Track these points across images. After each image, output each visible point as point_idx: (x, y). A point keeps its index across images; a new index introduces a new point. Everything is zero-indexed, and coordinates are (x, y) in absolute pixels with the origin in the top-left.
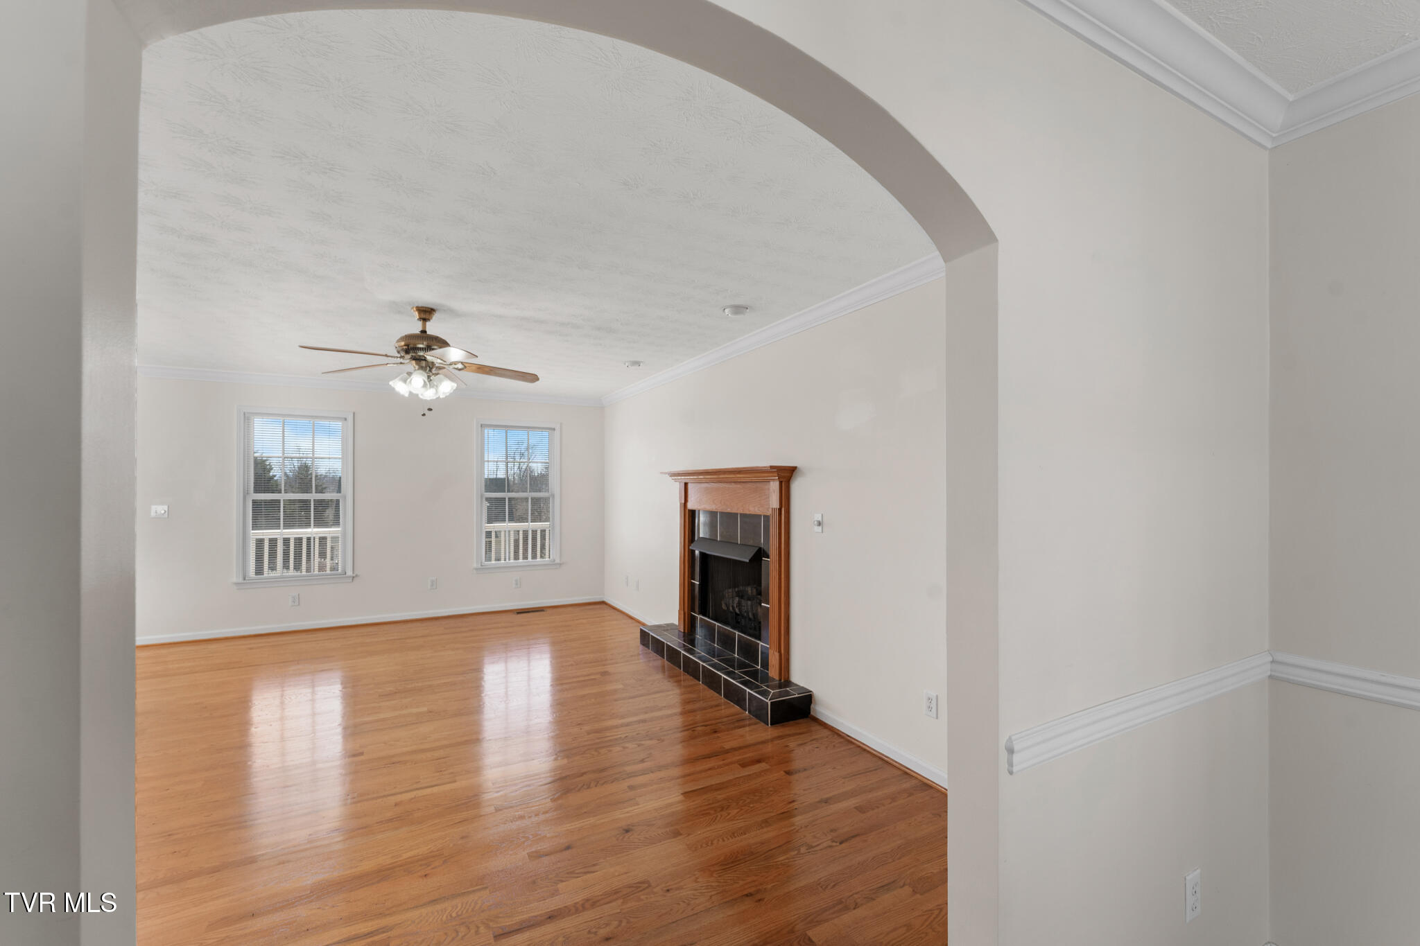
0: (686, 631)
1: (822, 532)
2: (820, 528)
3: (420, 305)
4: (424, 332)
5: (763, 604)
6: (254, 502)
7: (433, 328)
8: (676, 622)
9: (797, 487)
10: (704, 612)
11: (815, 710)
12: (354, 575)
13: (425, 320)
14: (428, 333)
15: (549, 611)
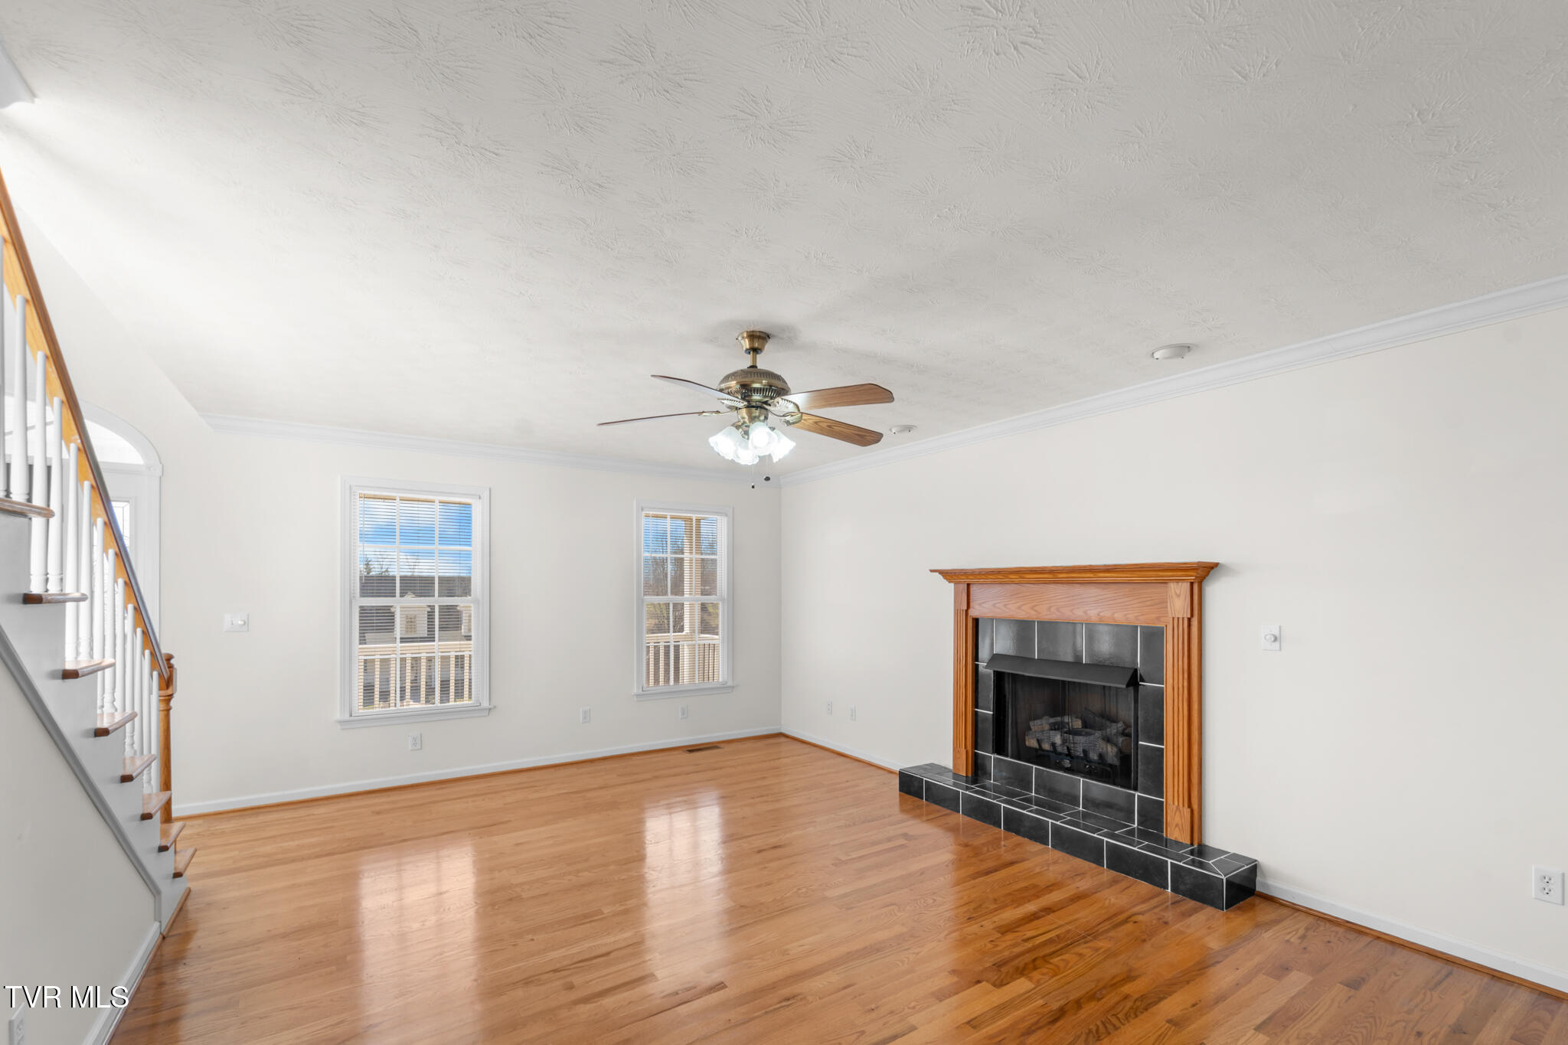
0: (970, 775)
1: (1280, 649)
2: (1277, 644)
3: (757, 329)
4: (754, 367)
5: (1140, 743)
6: (363, 609)
7: (764, 362)
8: (948, 762)
9: (1216, 592)
10: (1000, 749)
11: (1265, 885)
12: (490, 707)
13: (755, 351)
14: (759, 368)
15: (727, 748)
